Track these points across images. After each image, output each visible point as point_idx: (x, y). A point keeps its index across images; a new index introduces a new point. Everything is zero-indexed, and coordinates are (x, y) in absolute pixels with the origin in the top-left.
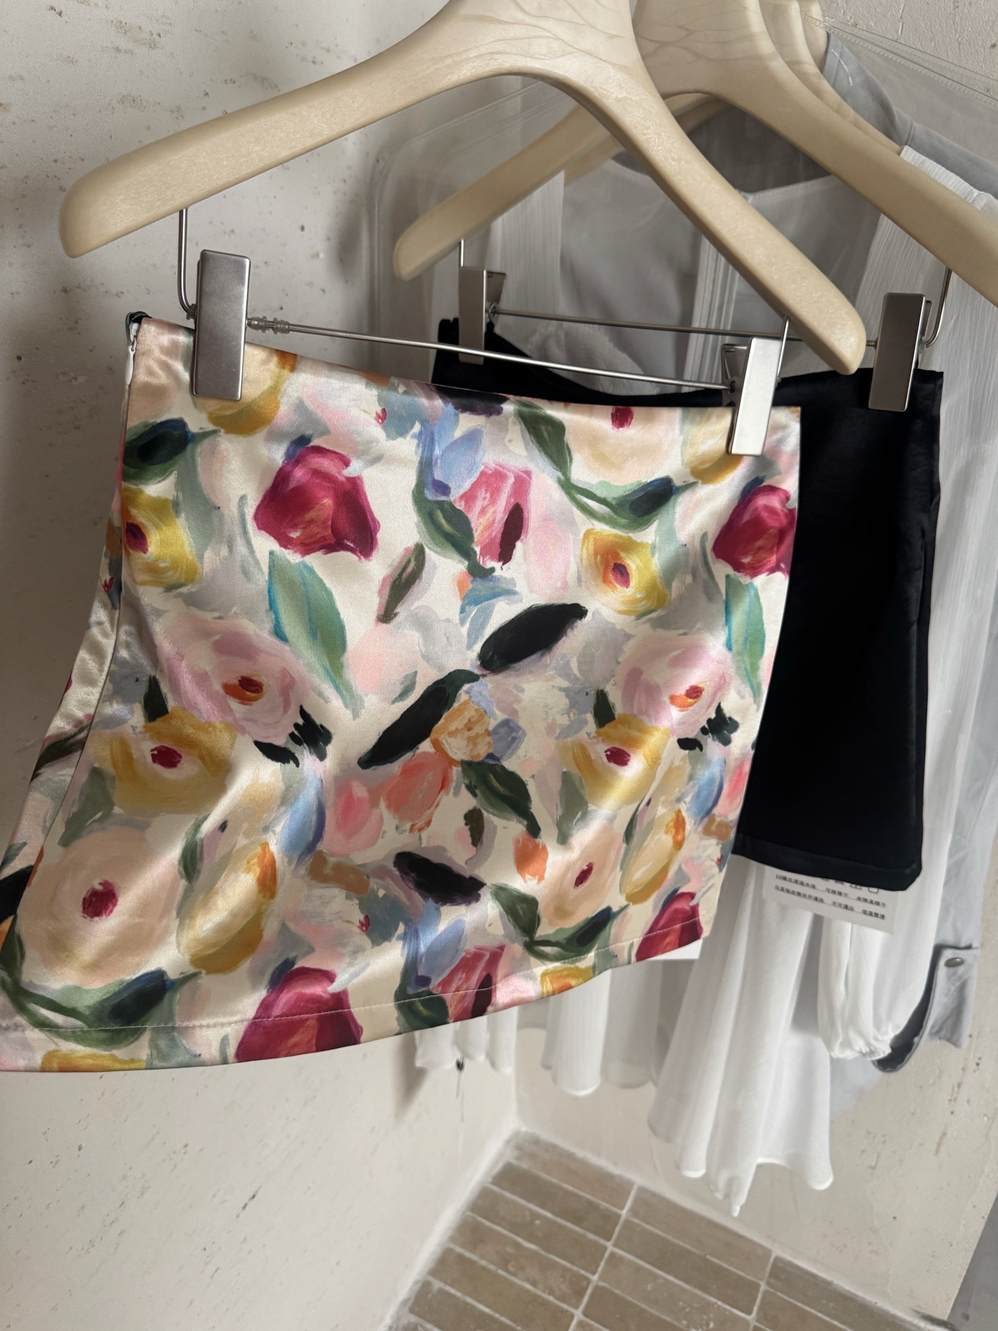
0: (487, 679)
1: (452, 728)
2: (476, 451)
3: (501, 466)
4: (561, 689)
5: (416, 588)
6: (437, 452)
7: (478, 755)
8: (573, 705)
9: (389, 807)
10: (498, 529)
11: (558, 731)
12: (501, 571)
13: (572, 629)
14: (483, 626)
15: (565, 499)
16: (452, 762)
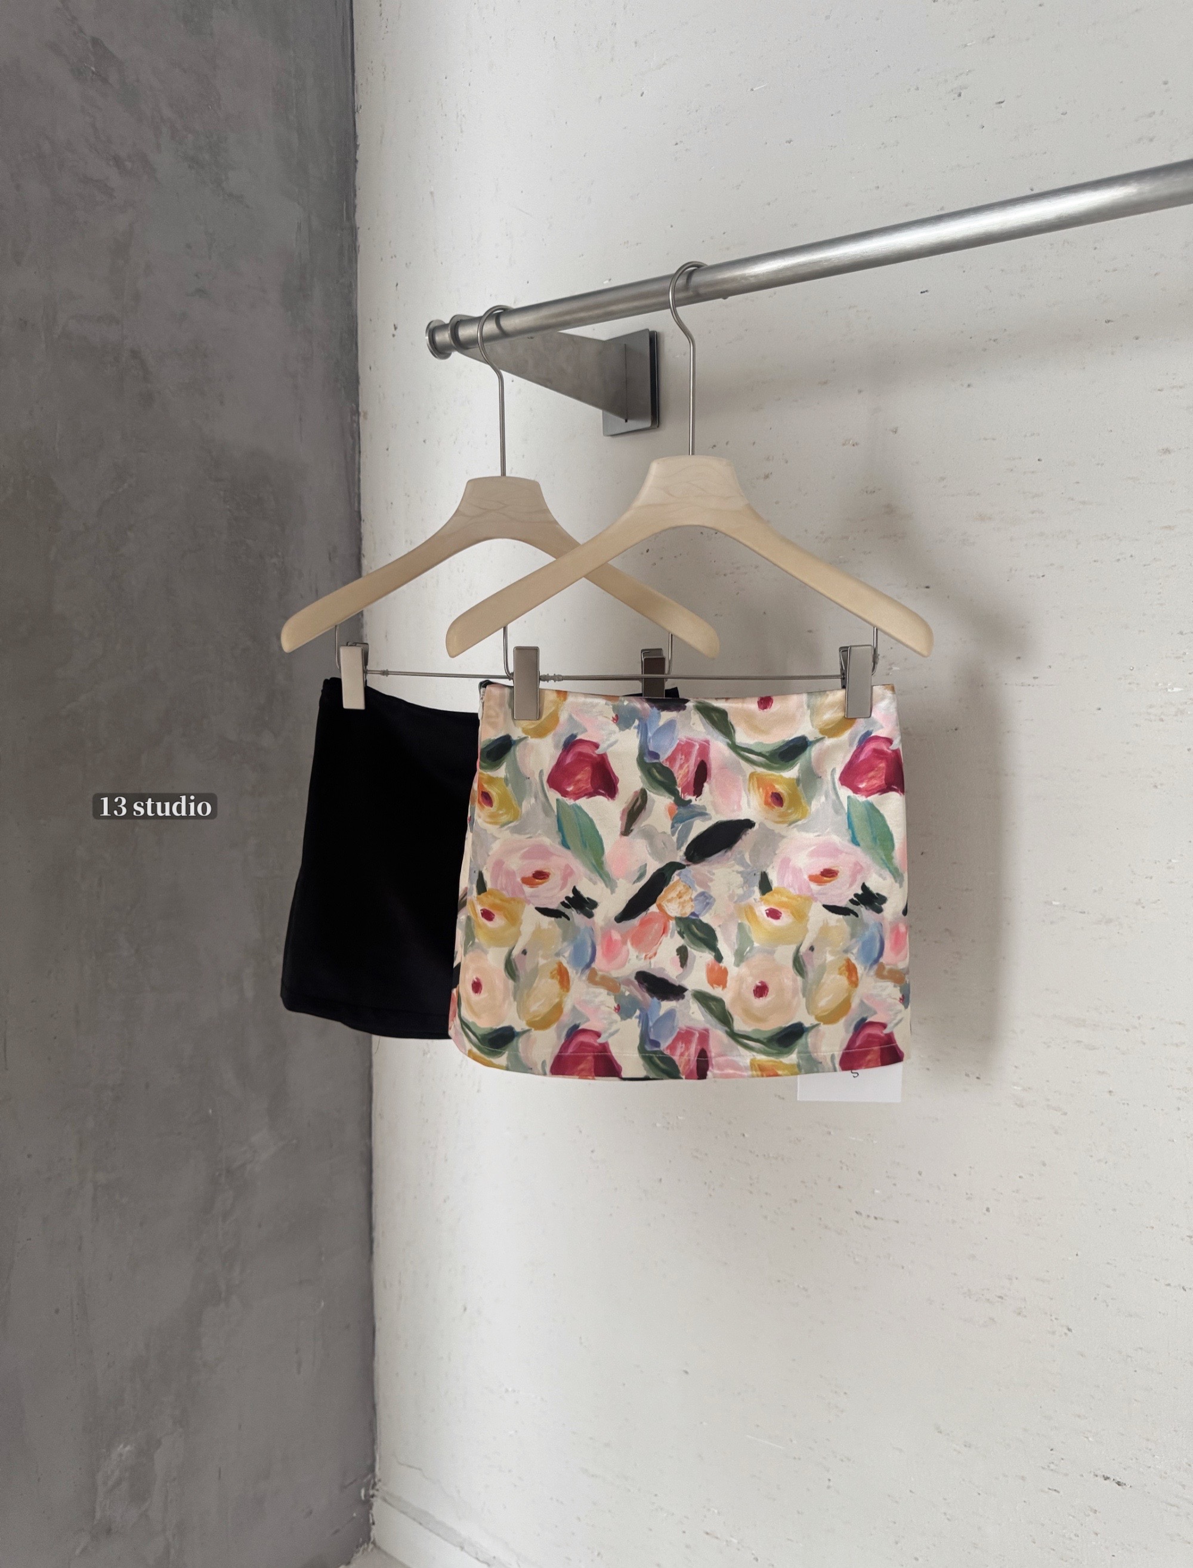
0: (690, 867)
1: (670, 897)
2: (673, 732)
3: (689, 739)
4: (738, 872)
5: (643, 814)
6: (650, 735)
7: (686, 913)
8: (747, 882)
9: (632, 944)
10: (691, 776)
11: (736, 898)
12: (695, 801)
13: (746, 835)
14: (686, 836)
15: (734, 755)
16: (669, 918)
